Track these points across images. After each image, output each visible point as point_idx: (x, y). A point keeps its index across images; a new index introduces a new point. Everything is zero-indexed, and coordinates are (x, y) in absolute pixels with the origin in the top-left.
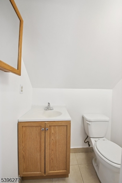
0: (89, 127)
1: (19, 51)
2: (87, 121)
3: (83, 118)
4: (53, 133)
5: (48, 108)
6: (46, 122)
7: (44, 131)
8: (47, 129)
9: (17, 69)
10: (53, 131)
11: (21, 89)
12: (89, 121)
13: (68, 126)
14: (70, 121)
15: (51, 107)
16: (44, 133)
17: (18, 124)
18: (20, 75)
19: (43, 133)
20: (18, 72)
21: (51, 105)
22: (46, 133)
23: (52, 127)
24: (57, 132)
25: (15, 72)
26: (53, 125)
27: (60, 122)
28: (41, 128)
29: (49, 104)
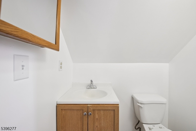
0: (141, 110)
1: (57, 22)
2: (138, 103)
3: (133, 98)
4: (97, 119)
5: (91, 86)
6: (89, 105)
7: (87, 116)
8: (90, 114)
9: (54, 43)
10: (97, 116)
11: (60, 65)
12: (141, 104)
13: (116, 111)
14: (118, 104)
15: (94, 84)
16: (87, 119)
17: (57, 106)
18: (58, 50)
19: (85, 118)
20: (56, 47)
21: (94, 82)
22: (89, 118)
23: (96, 112)
24: (102, 117)
25: (52, 47)
26: (98, 109)
27: (106, 105)
28: (83, 113)
29: (92, 81)
